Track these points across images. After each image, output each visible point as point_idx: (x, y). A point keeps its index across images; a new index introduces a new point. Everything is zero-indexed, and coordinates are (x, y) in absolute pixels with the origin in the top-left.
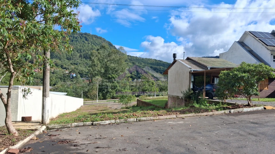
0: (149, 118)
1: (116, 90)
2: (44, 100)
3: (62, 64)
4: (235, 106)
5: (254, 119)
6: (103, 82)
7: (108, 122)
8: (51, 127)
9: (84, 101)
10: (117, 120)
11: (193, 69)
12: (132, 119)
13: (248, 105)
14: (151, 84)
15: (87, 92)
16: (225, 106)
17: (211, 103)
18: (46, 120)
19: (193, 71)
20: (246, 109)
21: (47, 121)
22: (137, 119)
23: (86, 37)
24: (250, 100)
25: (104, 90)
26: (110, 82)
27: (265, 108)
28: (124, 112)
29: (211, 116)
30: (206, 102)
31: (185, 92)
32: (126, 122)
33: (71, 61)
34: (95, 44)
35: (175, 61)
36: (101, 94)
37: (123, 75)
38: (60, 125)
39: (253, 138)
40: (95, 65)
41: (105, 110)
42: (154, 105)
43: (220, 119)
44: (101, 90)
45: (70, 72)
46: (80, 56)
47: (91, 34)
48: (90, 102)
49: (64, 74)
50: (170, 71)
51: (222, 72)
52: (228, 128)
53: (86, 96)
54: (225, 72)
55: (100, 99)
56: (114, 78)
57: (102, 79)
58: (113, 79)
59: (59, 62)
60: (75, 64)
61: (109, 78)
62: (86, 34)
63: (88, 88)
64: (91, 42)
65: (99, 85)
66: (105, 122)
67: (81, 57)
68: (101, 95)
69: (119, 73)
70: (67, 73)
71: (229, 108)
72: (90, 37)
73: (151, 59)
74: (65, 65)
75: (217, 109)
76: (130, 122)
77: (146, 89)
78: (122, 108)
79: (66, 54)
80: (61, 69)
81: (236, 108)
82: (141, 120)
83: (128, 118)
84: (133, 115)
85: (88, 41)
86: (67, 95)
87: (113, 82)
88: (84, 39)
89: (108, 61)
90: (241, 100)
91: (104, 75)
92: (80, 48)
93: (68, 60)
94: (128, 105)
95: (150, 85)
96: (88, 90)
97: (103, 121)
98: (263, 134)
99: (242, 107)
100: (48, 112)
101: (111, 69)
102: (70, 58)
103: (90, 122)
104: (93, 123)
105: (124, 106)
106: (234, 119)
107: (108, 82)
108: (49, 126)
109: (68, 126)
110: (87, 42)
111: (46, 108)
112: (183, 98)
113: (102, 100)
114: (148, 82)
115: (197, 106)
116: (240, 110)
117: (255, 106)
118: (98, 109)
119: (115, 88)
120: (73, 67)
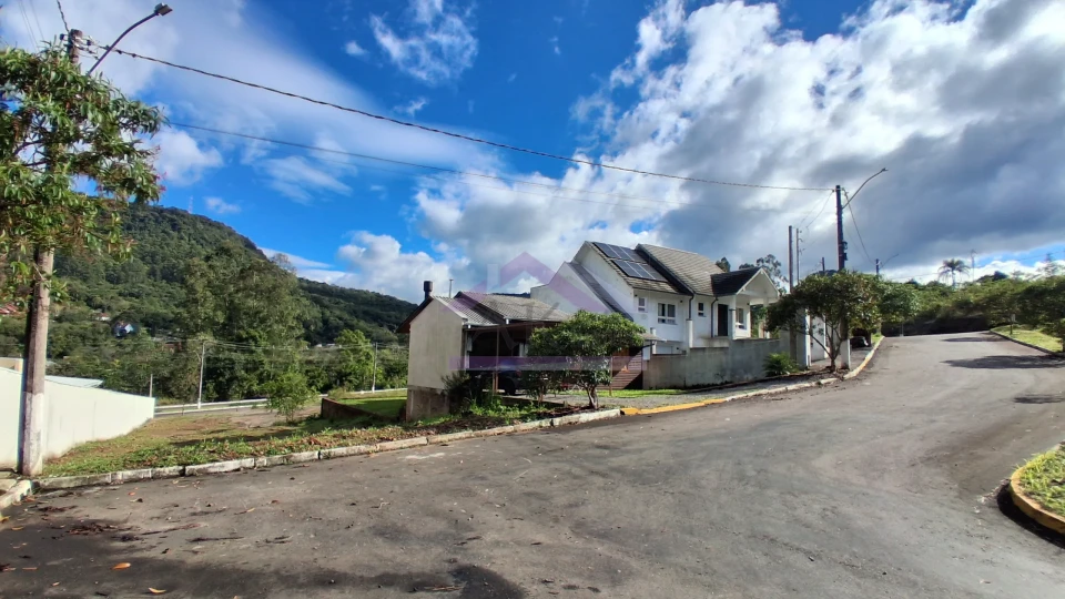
0: (355, 449)
1: (258, 372)
2: (28, 402)
3: (89, 295)
4: (563, 410)
5: (601, 438)
6: (218, 349)
7: (231, 465)
8: (46, 484)
9: (157, 405)
10: (260, 460)
11: (471, 322)
12: (305, 455)
13: (591, 408)
14: (363, 358)
15: (169, 379)
16: (542, 410)
17: (509, 403)
18: (31, 464)
19: (472, 326)
20: (586, 417)
21: (33, 467)
22: (319, 454)
23: (172, 220)
24: (593, 395)
25: (222, 375)
26: (243, 351)
27: (622, 413)
28: (281, 435)
29: (510, 434)
30: (498, 402)
31: (451, 378)
32: (287, 461)
33: (120, 286)
34: (202, 241)
35: (428, 300)
36: (211, 386)
37: (282, 331)
38: (77, 479)
39: (599, 481)
40: (196, 301)
41: (222, 431)
42: (368, 414)
43: (530, 442)
44: (211, 373)
45: (115, 320)
46: (152, 273)
47: (190, 212)
48: (175, 408)
49: (94, 325)
50: (414, 325)
51: (537, 330)
52: (548, 462)
53: (166, 389)
54: (544, 330)
55: (208, 399)
56: (254, 338)
57: (216, 342)
58: (251, 341)
60: (132, 295)
61: (240, 339)
62: (173, 211)
63: (172, 366)
65: (208, 360)
66: (223, 466)
67: (155, 275)
68: (211, 388)
70: (104, 322)
71: (550, 416)
72: (186, 220)
73: (366, 293)
74: (101, 296)
75: (524, 419)
76: (300, 462)
77: (348, 371)
78: (275, 425)
79: (106, 265)
80: (85, 308)
81: (565, 414)
82: (332, 454)
83: (293, 451)
84: (310, 443)
86: (101, 387)
87: (252, 352)
88: (166, 226)
89: (237, 291)
90: (575, 396)
91: (225, 331)
92: (153, 250)
93: (112, 282)
94: (296, 417)
95: (359, 361)
96: (172, 373)
97: (217, 464)
98: (618, 470)
99: (577, 412)
100: (38, 440)
101: (245, 314)
102: (118, 278)
103: (175, 467)
104: (184, 470)
105: (283, 418)
106: (560, 439)
107: (236, 352)
108: (41, 482)
109: (102, 480)
110: (175, 234)
111: (32, 427)
112: (446, 393)
113: (214, 401)
114: (355, 351)
115: (478, 411)
116: (573, 418)
117: (603, 408)
118: (202, 428)
119: (256, 369)
120: (125, 303)
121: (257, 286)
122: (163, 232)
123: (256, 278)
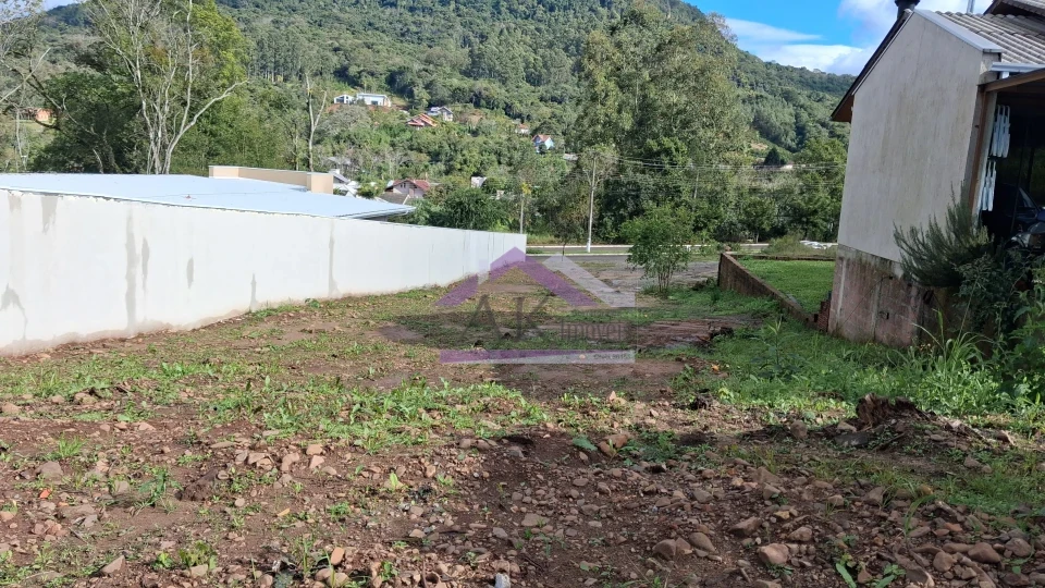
3: (507, 101)
6: (621, 169)
25: (624, 205)
26: (653, 173)
33: (541, 88)
44: (612, 204)
45: (535, 132)
46: (576, 68)
49: (511, 140)
56: (668, 152)
57: (617, 157)
58: (663, 156)
59: (498, 90)
60: (553, 99)
61: (649, 154)
63: (562, 191)
64: (622, 10)
65: (607, 183)
67: (579, 71)
68: (610, 224)
69: (694, 133)
70: (524, 135)
74: (521, 102)
78: (647, 290)
79: (526, 60)
80: (503, 119)
85: (609, 8)
87: (666, 173)
91: (631, 141)
92: (578, 35)
93: (533, 84)
101: (662, 114)
102: (540, 76)
107: (643, 172)
113: (613, 244)
120: (545, 110)
121: (678, 70)
122: (591, 9)
123: (677, 59)
